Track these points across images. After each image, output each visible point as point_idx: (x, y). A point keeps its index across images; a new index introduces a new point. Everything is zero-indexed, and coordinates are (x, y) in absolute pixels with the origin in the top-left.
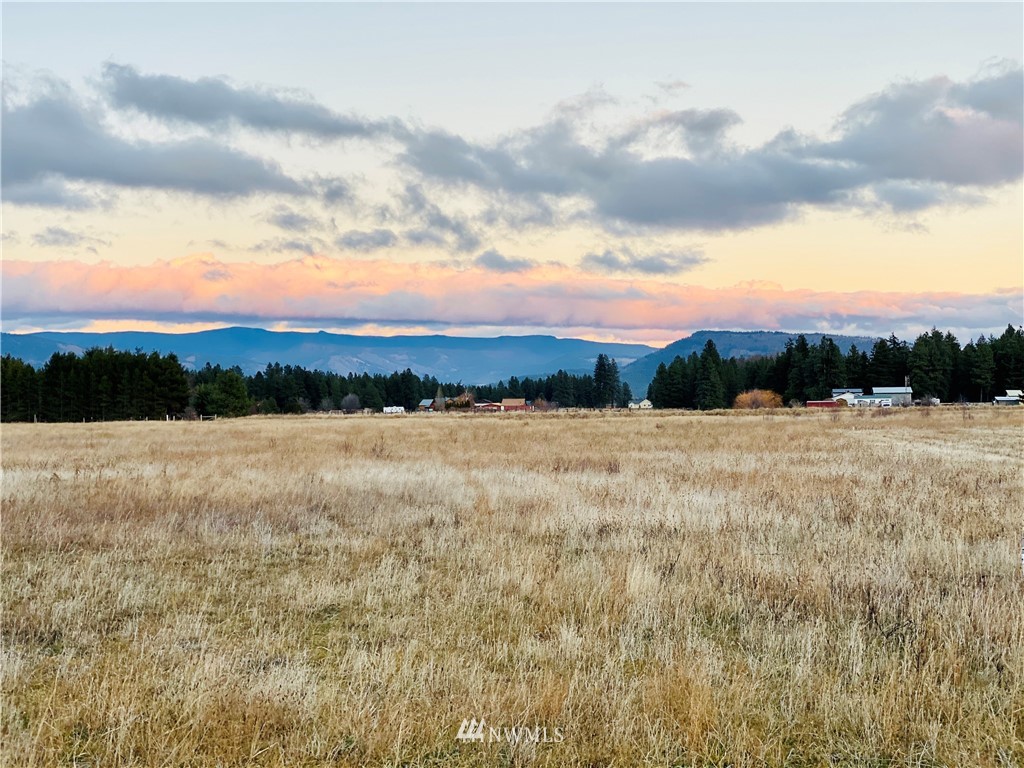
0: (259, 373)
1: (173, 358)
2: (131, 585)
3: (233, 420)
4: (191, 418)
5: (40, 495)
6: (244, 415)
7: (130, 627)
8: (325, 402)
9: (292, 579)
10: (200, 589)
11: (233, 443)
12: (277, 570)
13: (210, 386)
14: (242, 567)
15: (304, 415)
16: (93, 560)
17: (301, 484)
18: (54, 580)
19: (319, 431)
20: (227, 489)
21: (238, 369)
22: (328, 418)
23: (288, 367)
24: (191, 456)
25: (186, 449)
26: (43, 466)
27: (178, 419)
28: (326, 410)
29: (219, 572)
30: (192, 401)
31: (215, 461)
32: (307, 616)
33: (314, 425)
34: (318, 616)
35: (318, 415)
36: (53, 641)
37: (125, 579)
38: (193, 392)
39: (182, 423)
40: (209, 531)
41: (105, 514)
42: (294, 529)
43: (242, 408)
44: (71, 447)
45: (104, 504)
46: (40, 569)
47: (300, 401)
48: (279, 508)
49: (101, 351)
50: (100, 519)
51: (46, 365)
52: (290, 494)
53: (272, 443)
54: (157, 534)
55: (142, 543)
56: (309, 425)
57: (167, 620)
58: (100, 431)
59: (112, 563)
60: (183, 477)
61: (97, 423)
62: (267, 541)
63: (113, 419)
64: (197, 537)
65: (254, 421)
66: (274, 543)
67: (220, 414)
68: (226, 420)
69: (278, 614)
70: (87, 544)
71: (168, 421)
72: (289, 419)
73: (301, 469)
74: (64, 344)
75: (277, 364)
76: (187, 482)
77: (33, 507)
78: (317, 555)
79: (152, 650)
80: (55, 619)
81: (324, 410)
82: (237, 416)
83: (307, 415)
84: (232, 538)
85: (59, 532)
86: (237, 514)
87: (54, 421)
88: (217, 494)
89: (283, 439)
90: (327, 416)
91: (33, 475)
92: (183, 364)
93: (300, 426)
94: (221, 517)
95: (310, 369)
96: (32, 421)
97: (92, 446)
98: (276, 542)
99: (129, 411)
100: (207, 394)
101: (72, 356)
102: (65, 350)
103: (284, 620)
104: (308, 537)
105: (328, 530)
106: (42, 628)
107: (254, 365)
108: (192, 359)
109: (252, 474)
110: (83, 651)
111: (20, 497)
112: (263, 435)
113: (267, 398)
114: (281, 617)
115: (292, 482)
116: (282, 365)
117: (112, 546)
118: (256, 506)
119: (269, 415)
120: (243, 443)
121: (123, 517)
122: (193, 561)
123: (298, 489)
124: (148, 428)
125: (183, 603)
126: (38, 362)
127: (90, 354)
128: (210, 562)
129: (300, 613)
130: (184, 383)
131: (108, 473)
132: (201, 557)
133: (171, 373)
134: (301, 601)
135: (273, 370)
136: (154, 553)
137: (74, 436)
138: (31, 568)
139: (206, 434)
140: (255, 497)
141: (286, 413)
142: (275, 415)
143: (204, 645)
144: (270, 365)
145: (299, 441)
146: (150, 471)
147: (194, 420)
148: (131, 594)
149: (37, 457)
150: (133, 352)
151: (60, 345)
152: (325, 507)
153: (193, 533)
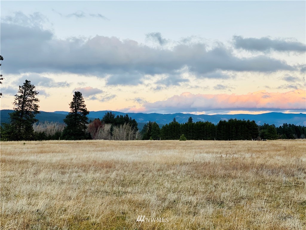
0: (280, 126)
1: (254, 122)
2: (243, 189)
3: (272, 141)
4: (259, 140)
5: (217, 161)
6: (276, 139)
7: (243, 202)
8: (302, 136)
9: (292, 191)
10: (264, 192)
11: (273, 148)
12: (288, 188)
13: (265, 130)
14: (276, 187)
15: (295, 140)
16: (232, 181)
17: (294, 162)
18: (221, 186)
19: (300, 145)
20: (271, 162)
21: (274, 125)
22: (303, 141)
23: (290, 125)
24: (260, 152)
25: (258, 149)
26: (217, 153)
27: (255, 140)
28: (303, 138)
29: (269, 188)
30: (259, 135)
31: (267, 153)
32: (298, 204)
33: (299, 143)
34: (302, 204)
35: (300, 140)
36: (221, 204)
37: (241, 187)
38: (260, 132)
39: (256, 141)
40: (266, 175)
41: (235, 168)
42: (293, 176)
43: (275, 137)
44: (225, 148)
45: (235, 165)
46: (217, 183)
47: (294, 135)
48: (288, 169)
49: (233, 120)
50: (233, 169)
51: (218, 124)
52: (291, 165)
53: (285, 148)
54: (250, 175)
55: (246, 177)
56: (297, 143)
57: (254, 201)
58: (233, 143)
59: (237, 183)
60: (258, 158)
61: (232, 141)
62: (284, 179)
63: (236, 140)
64: (262, 176)
65: (279, 141)
66: (287, 180)
67: (268, 139)
68: (270, 141)
69: (289, 202)
70: (230, 176)
71: (252, 141)
72: (290, 141)
73: (295, 157)
74: (222, 118)
75: (286, 124)
76: (259, 159)
77: (215, 165)
78: (300, 184)
79: (250, 209)
80: (222, 198)
81: (302, 138)
82: (273, 140)
83: (296, 139)
84: (273, 177)
85: (223, 172)
86: (275, 170)
87: (220, 140)
88: (268, 164)
89: (289, 147)
90: (303, 140)
91: (214, 155)
92: (257, 124)
93: (294, 143)
94: (269, 170)
95: (297, 125)
96: (214, 140)
97: (231, 148)
98: (287, 179)
99: (241, 138)
100: (264, 133)
101: (225, 121)
102: (223, 119)
103: (291, 204)
104: (297, 178)
105: (304, 177)
106: (218, 200)
107: (279, 124)
108: (259, 122)
109: (279, 158)
110: (230, 208)
111: (211, 162)
112: (282, 146)
113: (283, 134)
114: (289, 203)
115: (292, 160)
116: (288, 124)
117: (237, 177)
118: (280, 168)
119: (284, 140)
120: (276, 148)
121: (240, 169)
122: (262, 183)
123: (294, 163)
124: (246, 143)
125: (259, 196)
126: (216, 123)
127: (230, 121)
128: (266, 184)
129: (295, 203)
130: (257, 129)
131: (236, 156)
132: (263, 182)
133: (253, 126)
134: (296, 198)
135: (285, 125)
136: (249, 180)
137: (226, 144)
138: (215, 182)
139: (264, 145)
140: (280, 165)
141: (289, 139)
142: (286, 140)
143: (265, 210)
144: (284, 124)
145: (294, 148)
146: (248, 155)
147: (260, 140)
148: (243, 192)
149: (216, 150)
150: (242, 120)
151: (221, 118)
152: (303, 169)
153: (261, 175)
